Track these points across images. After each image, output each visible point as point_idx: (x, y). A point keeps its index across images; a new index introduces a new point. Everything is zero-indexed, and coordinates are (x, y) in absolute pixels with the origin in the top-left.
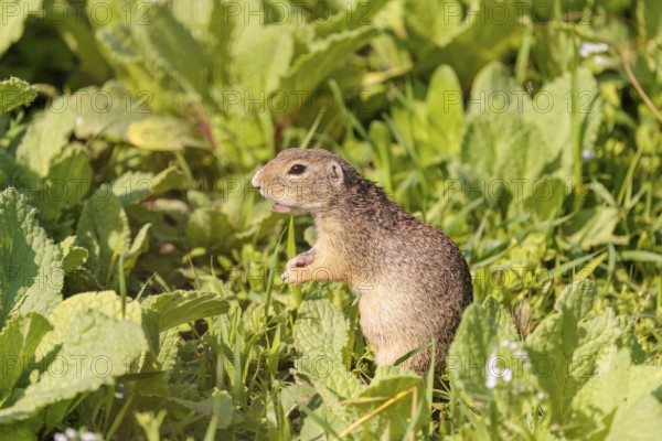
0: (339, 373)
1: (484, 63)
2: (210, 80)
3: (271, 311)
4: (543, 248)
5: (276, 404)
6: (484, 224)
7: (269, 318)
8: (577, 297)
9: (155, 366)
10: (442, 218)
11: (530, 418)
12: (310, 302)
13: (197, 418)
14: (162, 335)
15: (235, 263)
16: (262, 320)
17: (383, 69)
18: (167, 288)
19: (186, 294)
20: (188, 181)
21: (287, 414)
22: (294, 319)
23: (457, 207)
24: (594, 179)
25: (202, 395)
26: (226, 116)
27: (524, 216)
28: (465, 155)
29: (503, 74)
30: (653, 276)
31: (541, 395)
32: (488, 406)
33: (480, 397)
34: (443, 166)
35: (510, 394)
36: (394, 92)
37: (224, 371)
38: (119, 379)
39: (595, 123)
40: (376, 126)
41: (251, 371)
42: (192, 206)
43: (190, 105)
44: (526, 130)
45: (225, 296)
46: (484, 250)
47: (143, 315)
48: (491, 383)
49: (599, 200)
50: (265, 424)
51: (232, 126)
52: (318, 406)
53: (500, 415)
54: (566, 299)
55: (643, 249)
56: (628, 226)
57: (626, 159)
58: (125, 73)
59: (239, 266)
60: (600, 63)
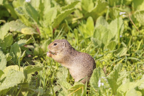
0: (66, 83)
1: (99, 16)
2: (39, 19)
3: (52, 70)
4: (111, 56)
5: (53, 90)
6: (98, 51)
7: (51, 71)
8: (118, 67)
9: (26, 82)
10: (89, 50)
11: (108, 93)
12: (60, 68)
13: (35, 93)
14: (28, 75)
15: (44, 59)
16: (50, 72)
17: (77, 17)
18: (29, 65)
19: (33, 66)
20: (34, 41)
21: (55, 92)
22: (57, 72)
23: (92, 47)
24: (122, 41)
25: (37, 88)
26: (43, 27)
27: (107, 49)
28: (94, 36)
29: (103, 18)
30: (135, 63)
31: (110, 89)
32: (99, 91)
33: (97, 89)
34: (89, 38)
35: (103, 88)
37: (42, 83)
38: (18, 84)
39: (123, 29)
40: (75, 29)
41: (47, 83)
42: (35, 47)
43: (35, 25)
44: (108, 31)
45: (42, 66)
46: (98, 57)
47: (24, 70)
48: (99, 86)
49: (123, 46)
50: (50, 94)
51: (44, 29)
52: (62, 91)
53: (101, 93)
54: (116, 68)
55: (133, 57)
56: (130, 52)
57: (129, 37)
58: (21, 18)
59: (45, 60)
60: (124, 16)
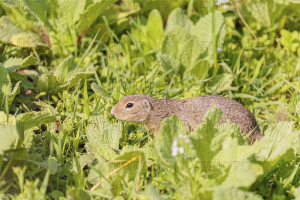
0: (106, 149)
1: (174, 8)
2: (48, 15)
3: (75, 121)
4: (199, 92)
5: (77, 163)
6: (173, 81)
7: (75, 124)
8: (214, 115)
9: (22, 146)
10: (153, 79)
11: (192, 169)
12: (94, 116)
13: (41, 170)
14: (25, 132)
15: (59, 99)
16: (71, 125)
18: (28, 110)
19: (36, 113)
20: (38, 62)
21: (82, 168)
22: (87, 124)
23: (160, 73)
24: (222, 61)
25: (44, 159)
26: (56, 32)
27: (191, 78)
29: (181, 14)
30: (249, 105)
31: (197, 159)
32: (173, 164)
33: (169, 159)
34: (154, 55)
35: (183, 159)
36: (132, 21)
37: (54, 148)
38: (6, 152)
39: (223, 36)
40: (124, 36)
41: (66, 148)
42: (40, 73)
43: (40, 27)
44: (192, 38)
45: (55, 114)
46: (173, 93)
47: (17, 123)
48: (174, 154)
49: (225, 70)
50: (72, 172)
51: (58, 36)
52: (96, 164)
53: (178, 168)
54: (209, 115)
55: (244, 93)
57: (237, 52)
58: (10, 12)
59: (61, 100)
